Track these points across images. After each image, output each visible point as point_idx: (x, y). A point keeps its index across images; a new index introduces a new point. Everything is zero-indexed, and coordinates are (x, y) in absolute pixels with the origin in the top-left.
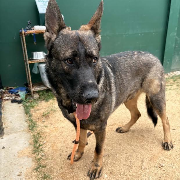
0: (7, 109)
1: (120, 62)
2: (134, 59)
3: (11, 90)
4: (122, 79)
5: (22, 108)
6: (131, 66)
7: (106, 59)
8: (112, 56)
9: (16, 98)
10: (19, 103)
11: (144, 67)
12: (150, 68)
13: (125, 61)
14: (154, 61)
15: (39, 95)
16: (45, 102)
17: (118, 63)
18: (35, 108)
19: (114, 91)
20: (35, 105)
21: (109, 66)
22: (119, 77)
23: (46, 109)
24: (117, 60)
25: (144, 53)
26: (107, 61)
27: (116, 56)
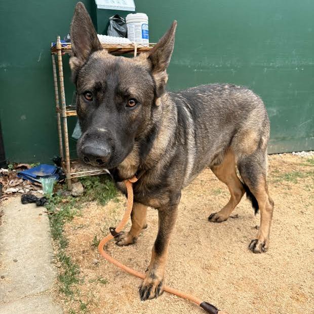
0: (10, 220)
1: (204, 102)
2: (225, 96)
3: (24, 171)
4: (206, 129)
5: (45, 218)
6: (220, 107)
7: (182, 96)
8: (190, 90)
9: (32, 190)
10: (38, 206)
11: (240, 109)
12: (248, 111)
13: (212, 99)
14: (255, 101)
15: (83, 186)
16: (98, 204)
17: (201, 103)
18: (74, 221)
19: (192, 147)
20: (74, 213)
21: (187, 107)
22: (203, 126)
23: (99, 225)
24: (199, 98)
25: (239, 87)
26: (184, 99)
27: (197, 91)
